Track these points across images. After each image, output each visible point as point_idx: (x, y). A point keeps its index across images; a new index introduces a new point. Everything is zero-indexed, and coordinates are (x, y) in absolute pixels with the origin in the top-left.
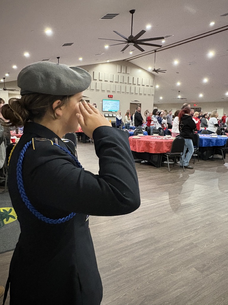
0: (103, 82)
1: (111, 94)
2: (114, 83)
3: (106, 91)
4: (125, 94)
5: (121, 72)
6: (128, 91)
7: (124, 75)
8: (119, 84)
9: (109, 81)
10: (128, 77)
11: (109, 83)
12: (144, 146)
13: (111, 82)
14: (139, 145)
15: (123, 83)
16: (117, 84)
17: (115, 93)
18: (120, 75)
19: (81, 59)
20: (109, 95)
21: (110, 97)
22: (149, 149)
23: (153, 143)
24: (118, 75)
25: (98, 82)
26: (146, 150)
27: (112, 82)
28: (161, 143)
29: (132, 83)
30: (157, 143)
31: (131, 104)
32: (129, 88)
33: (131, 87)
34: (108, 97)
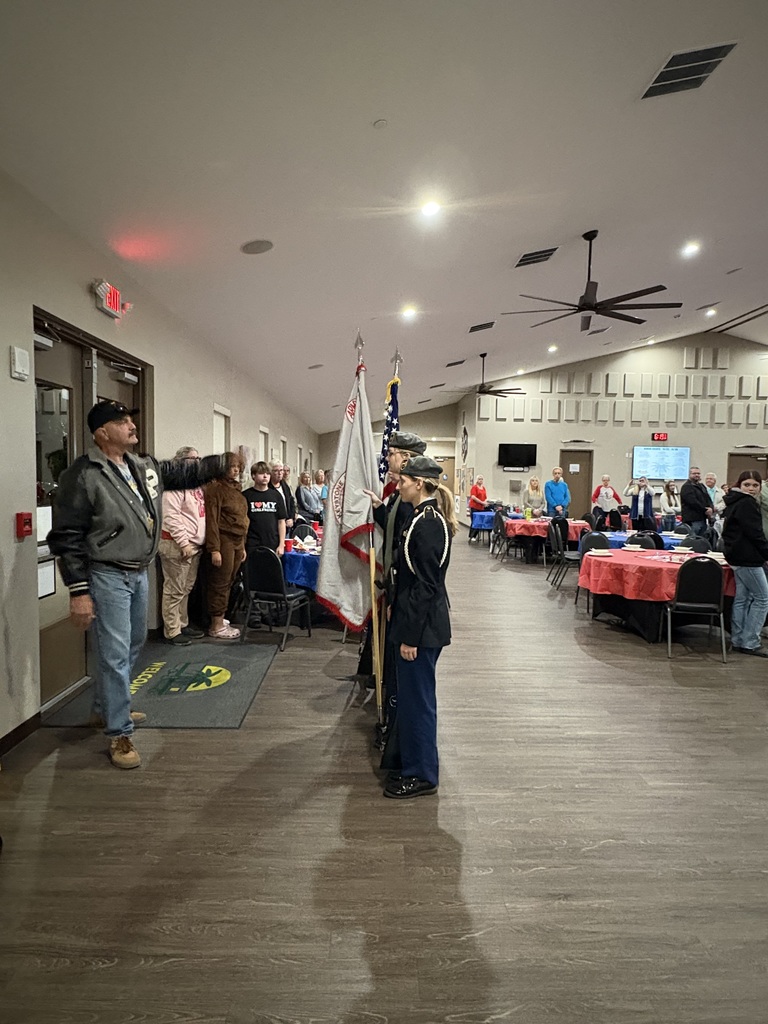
0: (635, 400)
1: (661, 429)
2: (672, 400)
3: (645, 425)
4: (712, 427)
5: (696, 367)
6: (721, 416)
7: (710, 374)
8: (690, 401)
9: (655, 395)
10: (723, 380)
11: (655, 399)
12: (610, 578)
13: (660, 396)
14: (598, 574)
15: (704, 396)
16: (684, 401)
17: (676, 427)
18: (692, 375)
19: (553, 349)
20: (653, 435)
21: (658, 439)
22: (623, 586)
23: (630, 570)
24: (685, 375)
25: (620, 400)
26: (614, 589)
27: (667, 396)
28: (657, 572)
29: (735, 393)
30: (642, 570)
31: (731, 455)
32: (726, 410)
33: (731, 408)
34: (653, 439)
